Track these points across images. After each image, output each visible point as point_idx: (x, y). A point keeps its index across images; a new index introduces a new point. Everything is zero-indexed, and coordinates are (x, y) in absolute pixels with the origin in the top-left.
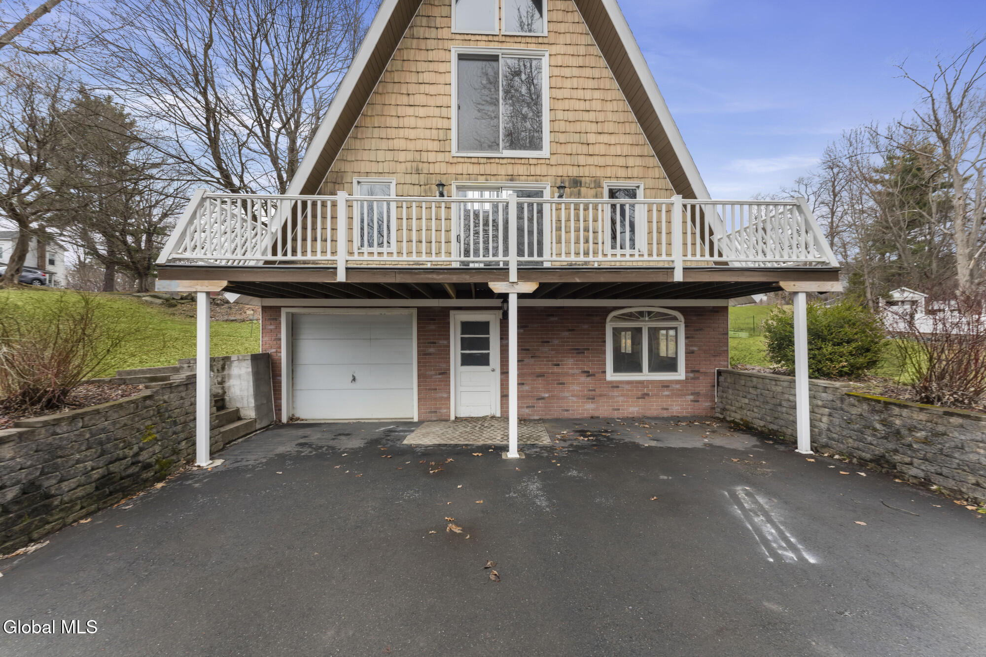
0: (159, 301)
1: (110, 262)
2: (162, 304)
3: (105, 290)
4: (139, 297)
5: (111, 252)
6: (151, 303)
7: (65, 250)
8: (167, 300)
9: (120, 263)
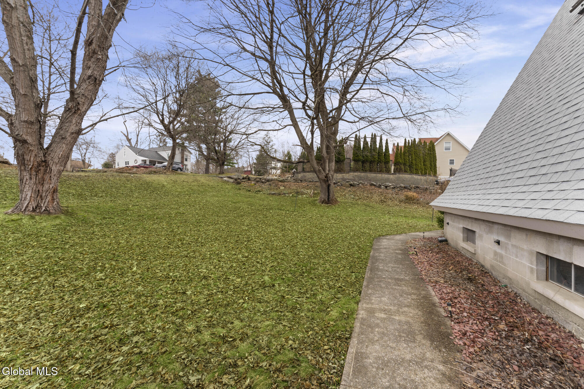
0: (232, 180)
1: (208, 159)
2: (233, 182)
3: (206, 173)
4: (222, 178)
5: (209, 154)
6: (228, 181)
7: (191, 153)
8: (236, 180)
9: (213, 159)
